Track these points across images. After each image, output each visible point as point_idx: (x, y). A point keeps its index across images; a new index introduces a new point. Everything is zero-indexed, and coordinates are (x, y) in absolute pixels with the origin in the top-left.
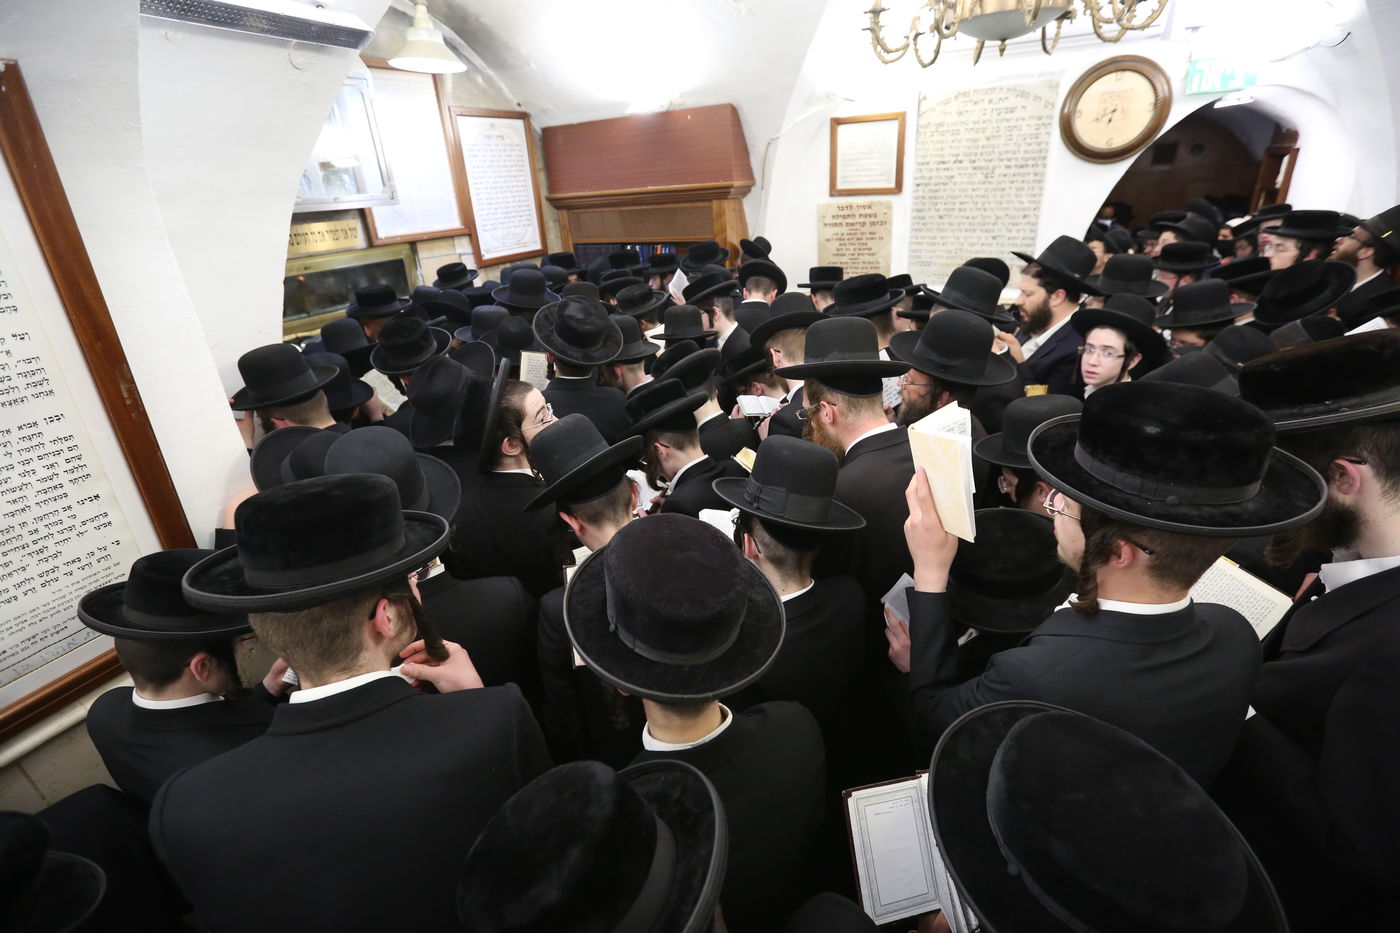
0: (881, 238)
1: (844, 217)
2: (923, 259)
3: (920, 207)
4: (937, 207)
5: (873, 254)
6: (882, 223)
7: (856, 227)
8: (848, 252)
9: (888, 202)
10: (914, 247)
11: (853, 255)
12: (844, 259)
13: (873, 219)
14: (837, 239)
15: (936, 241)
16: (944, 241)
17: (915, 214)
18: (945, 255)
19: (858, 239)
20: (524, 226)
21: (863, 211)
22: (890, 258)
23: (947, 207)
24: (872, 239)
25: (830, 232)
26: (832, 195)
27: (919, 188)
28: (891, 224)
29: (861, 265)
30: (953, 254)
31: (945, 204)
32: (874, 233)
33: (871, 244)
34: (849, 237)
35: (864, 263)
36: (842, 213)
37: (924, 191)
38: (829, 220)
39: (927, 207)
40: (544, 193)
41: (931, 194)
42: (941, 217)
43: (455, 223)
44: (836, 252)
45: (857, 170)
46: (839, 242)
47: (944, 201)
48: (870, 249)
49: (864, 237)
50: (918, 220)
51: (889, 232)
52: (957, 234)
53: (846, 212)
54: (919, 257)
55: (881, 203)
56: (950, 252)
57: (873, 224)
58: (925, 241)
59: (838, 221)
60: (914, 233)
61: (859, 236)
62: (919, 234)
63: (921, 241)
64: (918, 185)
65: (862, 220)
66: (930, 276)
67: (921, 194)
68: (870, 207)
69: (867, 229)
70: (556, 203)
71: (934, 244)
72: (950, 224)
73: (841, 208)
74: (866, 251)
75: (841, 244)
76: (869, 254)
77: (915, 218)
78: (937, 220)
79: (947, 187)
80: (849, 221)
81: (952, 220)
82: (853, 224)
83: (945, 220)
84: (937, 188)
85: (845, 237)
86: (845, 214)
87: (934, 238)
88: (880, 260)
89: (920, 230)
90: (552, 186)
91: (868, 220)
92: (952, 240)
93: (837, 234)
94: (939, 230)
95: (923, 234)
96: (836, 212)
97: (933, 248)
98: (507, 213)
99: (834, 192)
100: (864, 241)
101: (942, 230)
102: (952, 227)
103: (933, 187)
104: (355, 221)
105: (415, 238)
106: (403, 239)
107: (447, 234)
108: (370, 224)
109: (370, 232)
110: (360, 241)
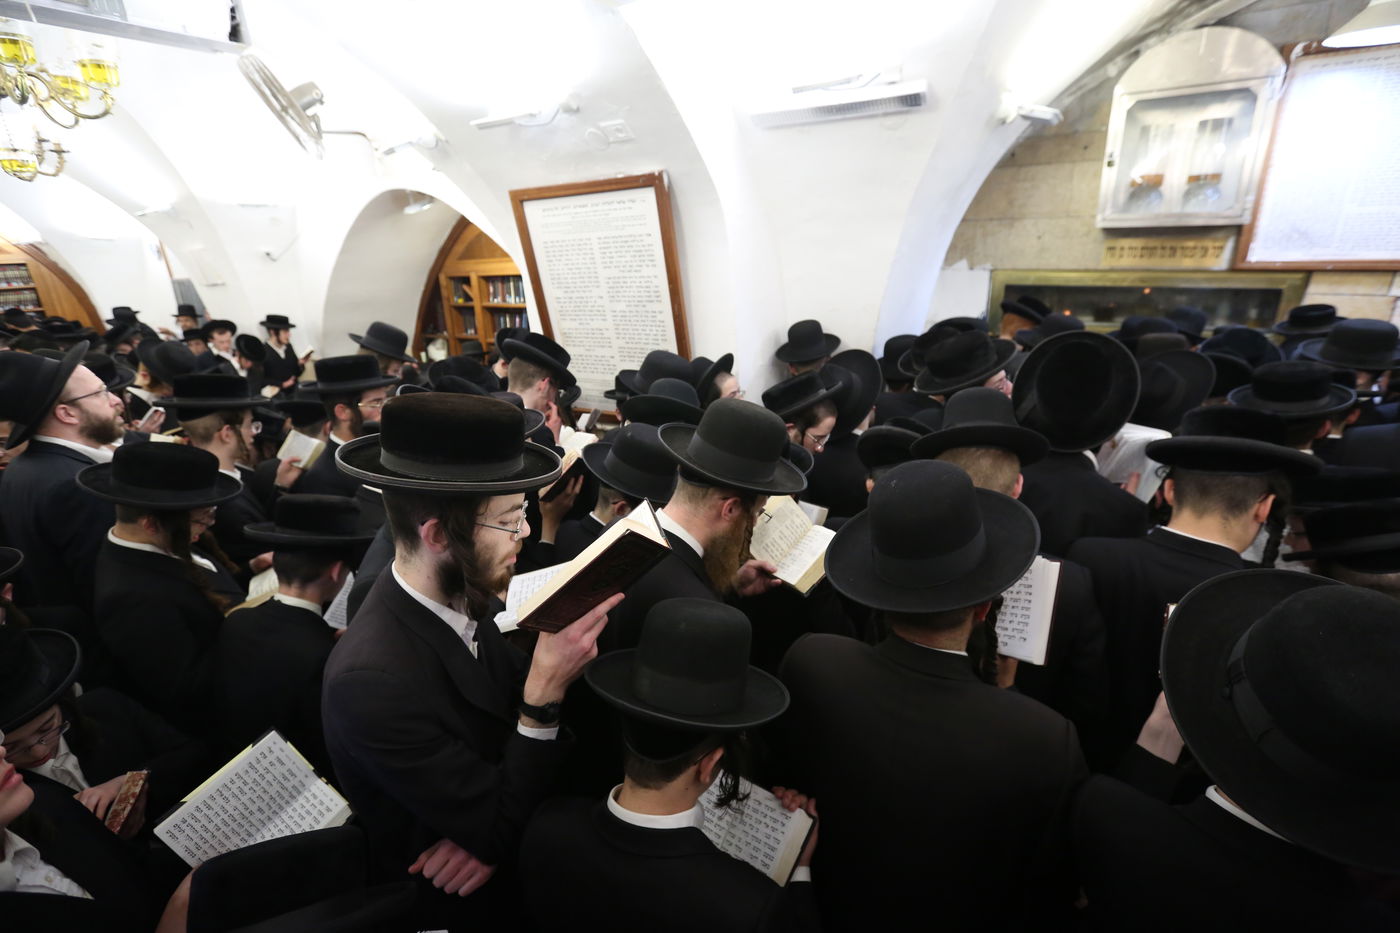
104: (1226, 239)
105: (1311, 267)
106: (1285, 267)
107: (1380, 266)
108: (1242, 246)
109: (1240, 252)
110: (1222, 262)
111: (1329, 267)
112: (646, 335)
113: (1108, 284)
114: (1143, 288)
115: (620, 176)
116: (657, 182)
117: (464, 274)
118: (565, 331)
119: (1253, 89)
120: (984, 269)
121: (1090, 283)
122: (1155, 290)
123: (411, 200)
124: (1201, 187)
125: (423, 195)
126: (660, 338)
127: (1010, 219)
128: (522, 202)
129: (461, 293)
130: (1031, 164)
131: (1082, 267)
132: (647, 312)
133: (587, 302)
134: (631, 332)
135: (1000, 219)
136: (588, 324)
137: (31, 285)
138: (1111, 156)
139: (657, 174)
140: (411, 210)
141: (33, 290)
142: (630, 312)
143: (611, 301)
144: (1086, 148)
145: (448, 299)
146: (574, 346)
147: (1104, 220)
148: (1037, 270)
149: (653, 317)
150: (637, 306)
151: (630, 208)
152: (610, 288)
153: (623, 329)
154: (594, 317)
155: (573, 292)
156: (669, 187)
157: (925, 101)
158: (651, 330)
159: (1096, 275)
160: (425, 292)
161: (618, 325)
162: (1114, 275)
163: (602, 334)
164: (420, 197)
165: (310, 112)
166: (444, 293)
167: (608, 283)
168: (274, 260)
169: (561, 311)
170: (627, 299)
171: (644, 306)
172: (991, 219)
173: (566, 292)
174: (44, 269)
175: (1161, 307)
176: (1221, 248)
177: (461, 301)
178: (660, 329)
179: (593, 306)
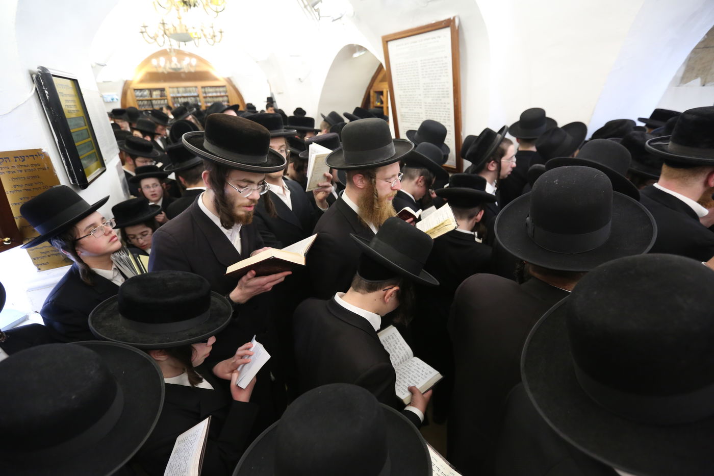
112: (440, 117)
115: (433, 22)
116: (452, 24)
117: (380, 90)
118: (403, 114)
123: (357, 50)
125: (362, 47)
126: (447, 118)
128: (387, 42)
129: (379, 100)
132: (442, 103)
133: (413, 98)
134: (433, 115)
136: (413, 110)
137: (227, 94)
139: (452, 18)
140: (356, 55)
141: (227, 96)
142: (434, 103)
143: (425, 97)
145: (373, 103)
146: (406, 122)
149: (445, 106)
150: (437, 100)
151: (438, 41)
152: (425, 89)
153: (430, 113)
154: (416, 106)
155: (407, 92)
156: (458, 27)
158: (443, 114)
160: (364, 99)
161: (427, 111)
163: (419, 116)
164: (361, 48)
165: (316, 7)
166: (372, 100)
167: (424, 87)
168: (301, 82)
169: (401, 103)
170: (432, 96)
171: (440, 100)
173: (404, 92)
174: (231, 88)
177: (379, 104)
178: (447, 113)
179: (416, 100)
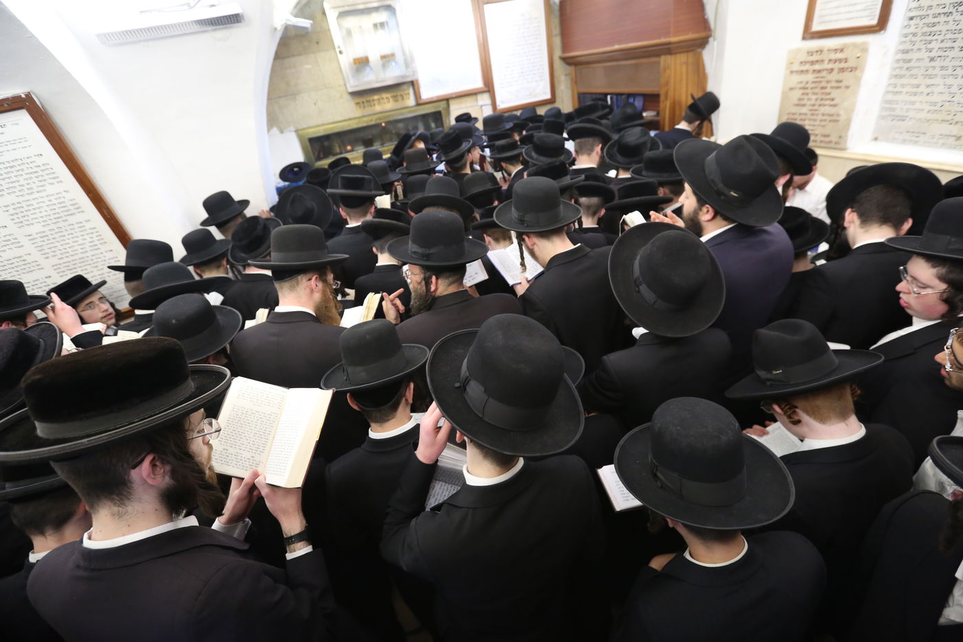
0: (847, 87)
1: (812, 63)
2: (898, 112)
3: (908, 46)
4: (930, 46)
5: (835, 106)
6: (852, 69)
7: (824, 74)
8: (809, 103)
9: (865, 43)
10: (890, 97)
11: (814, 105)
12: (804, 110)
13: (843, 65)
14: (800, 88)
15: (920, 90)
16: (929, 90)
17: (900, 56)
18: (927, 107)
19: (822, 88)
20: (537, 81)
21: (833, 56)
22: (853, 110)
23: (944, 45)
24: (838, 88)
25: (796, 79)
26: (804, 38)
27: (912, 22)
28: (863, 71)
29: (820, 117)
30: (937, 108)
31: (942, 41)
32: (841, 81)
33: (835, 94)
34: (813, 85)
35: (823, 115)
36: (811, 58)
37: (917, 26)
38: (796, 67)
39: (915, 47)
40: (558, 53)
41: (926, 29)
42: (932, 59)
43: (479, 84)
44: (796, 102)
45: (838, 7)
46: (802, 91)
47: (940, 38)
48: (833, 100)
49: (829, 85)
50: (901, 64)
51: (858, 80)
52: (950, 81)
53: (815, 58)
54: (894, 110)
55: (855, 45)
56: (935, 104)
57: (842, 70)
58: (904, 90)
59: (807, 67)
60: (893, 81)
61: (823, 84)
62: (900, 81)
63: (901, 90)
64: (911, 19)
65: (830, 66)
66: (901, 133)
67: (912, 30)
68: (842, 50)
69: (834, 76)
70: (567, 61)
71: (915, 94)
72: (942, 68)
73: (810, 53)
74: (828, 102)
75: (803, 94)
76: (831, 106)
77: (898, 61)
78: (926, 63)
79: (950, 18)
80: (817, 67)
81: (945, 63)
82: (819, 71)
83: (938, 63)
84: (936, 20)
85: (809, 85)
86: (813, 60)
87: (918, 86)
88: (842, 112)
89: (902, 76)
90: (565, 46)
91: (837, 66)
92: (941, 89)
93: (801, 82)
94: (925, 76)
95: (904, 81)
96: (804, 57)
97: (913, 98)
98: (522, 73)
99: (809, 34)
100: (828, 90)
101: (930, 77)
102: (944, 72)
103: (930, 20)
104: (408, 89)
105: (447, 97)
106: (438, 99)
107: (471, 92)
108: (417, 90)
109: (417, 95)
110: (411, 101)
111: (454, 96)
113: (365, 125)
114: (381, 124)
116: (28, 103)
119: (392, 5)
120: (290, 131)
121: (355, 126)
122: (387, 123)
124: (388, 61)
127: (292, 95)
130: (289, 57)
131: (347, 118)
135: (285, 96)
138: (339, 47)
144: (318, 43)
147: (352, 87)
148: (323, 125)
156: (43, 107)
157: (243, 19)
159: (356, 121)
162: (365, 119)
172: (280, 97)
175: (394, 132)
176: (409, 94)
